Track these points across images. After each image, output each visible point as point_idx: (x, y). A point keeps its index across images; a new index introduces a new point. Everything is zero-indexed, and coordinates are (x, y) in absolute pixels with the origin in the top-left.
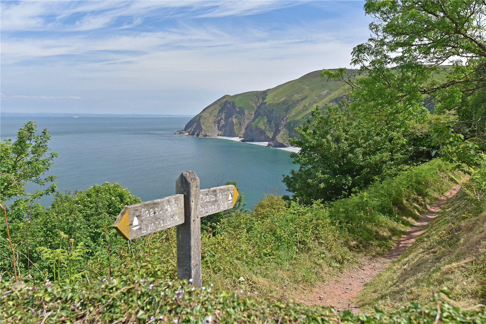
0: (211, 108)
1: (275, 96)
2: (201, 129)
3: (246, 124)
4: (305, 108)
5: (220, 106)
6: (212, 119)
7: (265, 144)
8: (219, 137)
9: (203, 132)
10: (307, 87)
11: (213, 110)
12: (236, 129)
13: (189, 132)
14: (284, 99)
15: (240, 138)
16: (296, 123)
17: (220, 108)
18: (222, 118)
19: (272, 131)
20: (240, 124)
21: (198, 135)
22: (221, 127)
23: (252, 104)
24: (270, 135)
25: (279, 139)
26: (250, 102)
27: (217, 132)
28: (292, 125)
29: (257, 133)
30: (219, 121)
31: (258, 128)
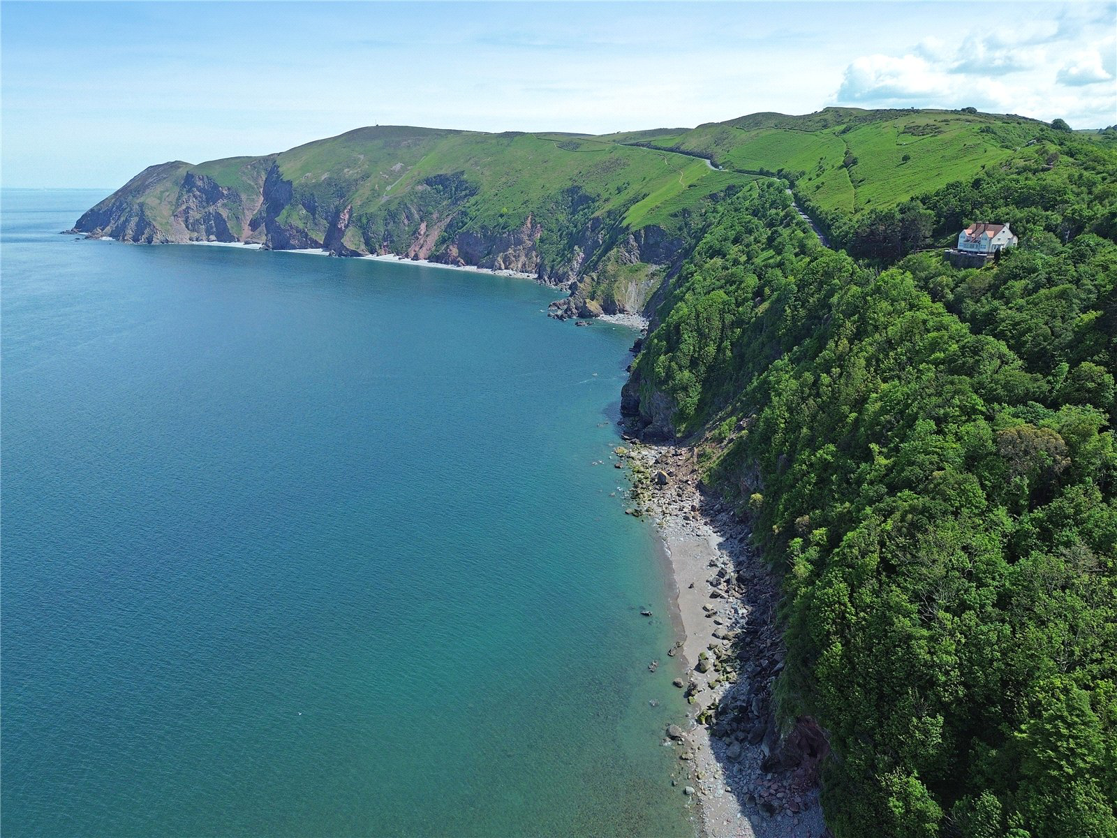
0: (157, 188)
1: (303, 170)
3: (249, 218)
4: (376, 194)
6: (166, 210)
8: (196, 243)
9: (159, 235)
10: (361, 157)
11: (162, 192)
12: (232, 227)
13: (114, 236)
14: (325, 176)
15: (248, 243)
16: (371, 218)
17: (177, 188)
18: (188, 208)
19: (319, 230)
20: (237, 218)
22: (193, 224)
23: (249, 182)
24: (318, 237)
25: (347, 245)
26: (244, 178)
27: (187, 234)
28: (364, 221)
29: (290, 234)
30: (186, 211)
31: (291, 226)
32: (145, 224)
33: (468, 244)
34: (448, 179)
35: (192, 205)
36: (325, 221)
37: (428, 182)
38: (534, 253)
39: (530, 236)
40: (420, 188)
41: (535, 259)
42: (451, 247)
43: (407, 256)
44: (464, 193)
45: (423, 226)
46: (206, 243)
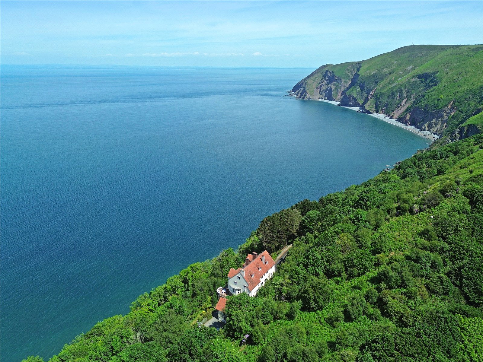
0: (315, 76)
1: (368, 69)
2: (306, 94)
3: (342, 90)
4: (391, 82)
5: (322, 74)
6: (314, 85)
7: (356, 109)
8: (320, 100)
9: (307, 96)
10: (395, 62)
11: (316, 78)
12: (334, 94)
13: (297, 94)
14: (375, 72)
15: (336, 102)
16: (382, 95)
18: (322, 85)
19: (362, 99)
21: (303, 98)
22: (322, 92)
23: (348, 74)
24: (361, 102)
25: (367, 107)
26: (347, 72)
27: (319, 96)
28: (378, 96)
29: (350, 100)
30: (321, 86)
31: (351, 96)
32: (304, 91)
33: (416, 114)
34: (429, 75)
35: (324, 83)
36: (366, 94)
37: (419, 77)
38: (445, 124)
39: (448, 114)
40: (413, 80)
41: (444, 127)
42: (408, 114)
43: (389, 116)
44: (432, 84)
45: (404, 101)
46: (323, 100)
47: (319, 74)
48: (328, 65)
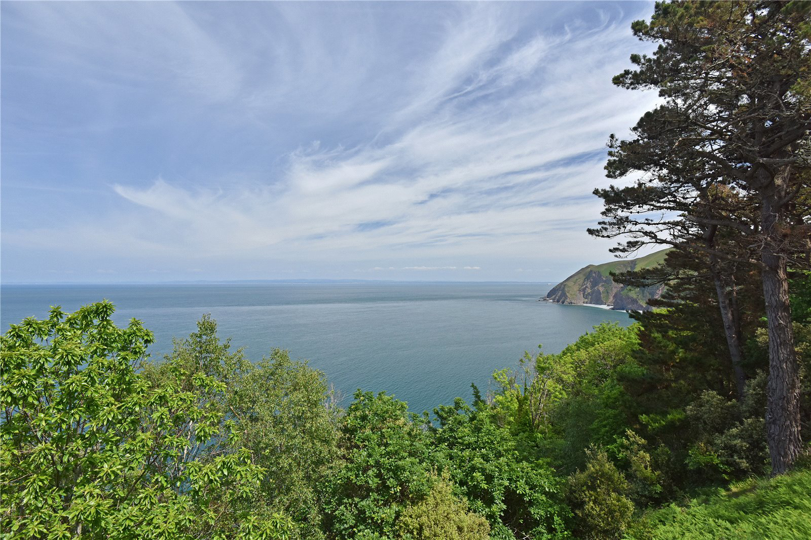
0: (575, 278)
2: (566, 297)
3: (614, 292)
5: (584, 275)
6: (576, 288)
8: (585, 305)
9: (568, 300)
11: (577, 279)
12: (604, 297)
13: (554, 299)
15: (608, 305)
17: (584, 277)
18: (587, 287)
20: (608, 292)
21: (563, 302)
22: (587, 295)
27: (583, 300)
30: (585, 289)
31: (628, 297)
32: (564, 295)
35: (588, 285)
46: (589, 305)
47: (581, 275)
48: (590, 265)
